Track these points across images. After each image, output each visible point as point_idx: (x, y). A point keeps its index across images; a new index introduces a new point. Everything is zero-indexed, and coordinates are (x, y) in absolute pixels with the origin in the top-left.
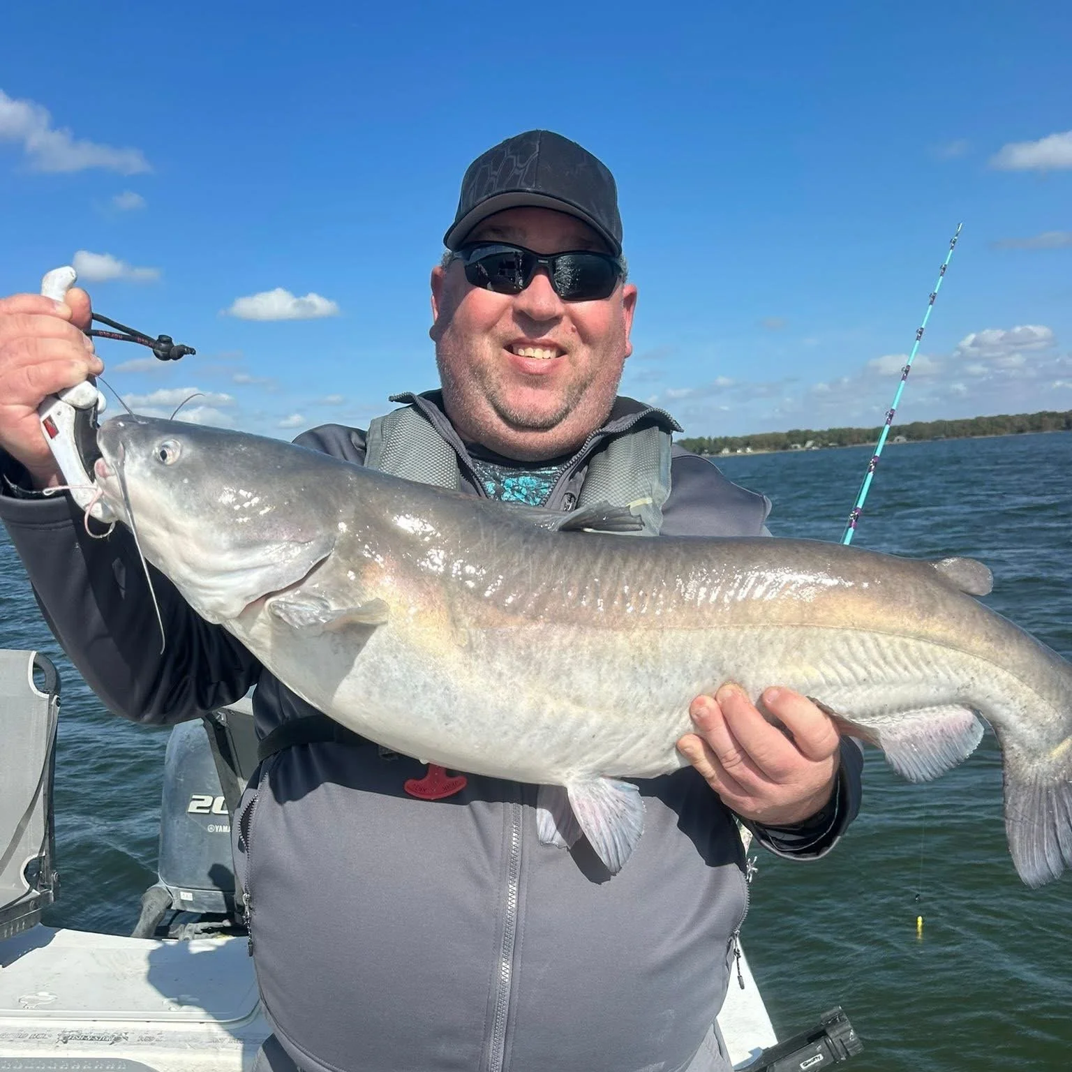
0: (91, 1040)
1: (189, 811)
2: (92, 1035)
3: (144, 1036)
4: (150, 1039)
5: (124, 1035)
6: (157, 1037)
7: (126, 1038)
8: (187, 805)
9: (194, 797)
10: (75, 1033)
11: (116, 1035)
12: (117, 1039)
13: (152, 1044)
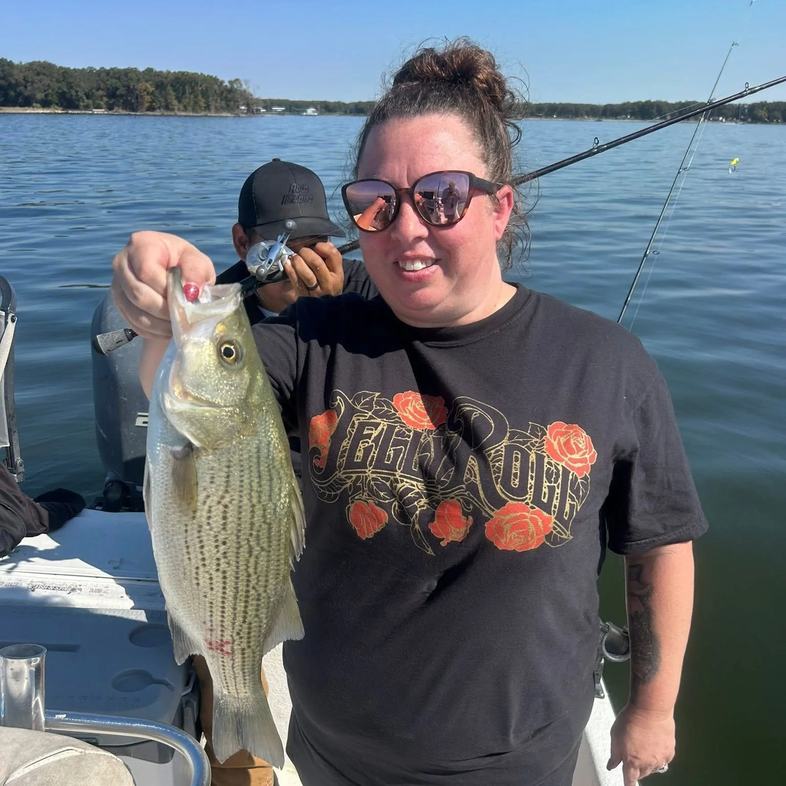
0: (53, 589)
1: (136, 424)
2: (54, 585)
3: (94, 588)
4: (99, 591)
5: (78, 587)
6: (104, 589)
7: (80, 590)
8: (134, 421)
9: (139, 414)
10: (40, 583)
11: (73, 587)
12: (73, 590)
13: (101, 595)
